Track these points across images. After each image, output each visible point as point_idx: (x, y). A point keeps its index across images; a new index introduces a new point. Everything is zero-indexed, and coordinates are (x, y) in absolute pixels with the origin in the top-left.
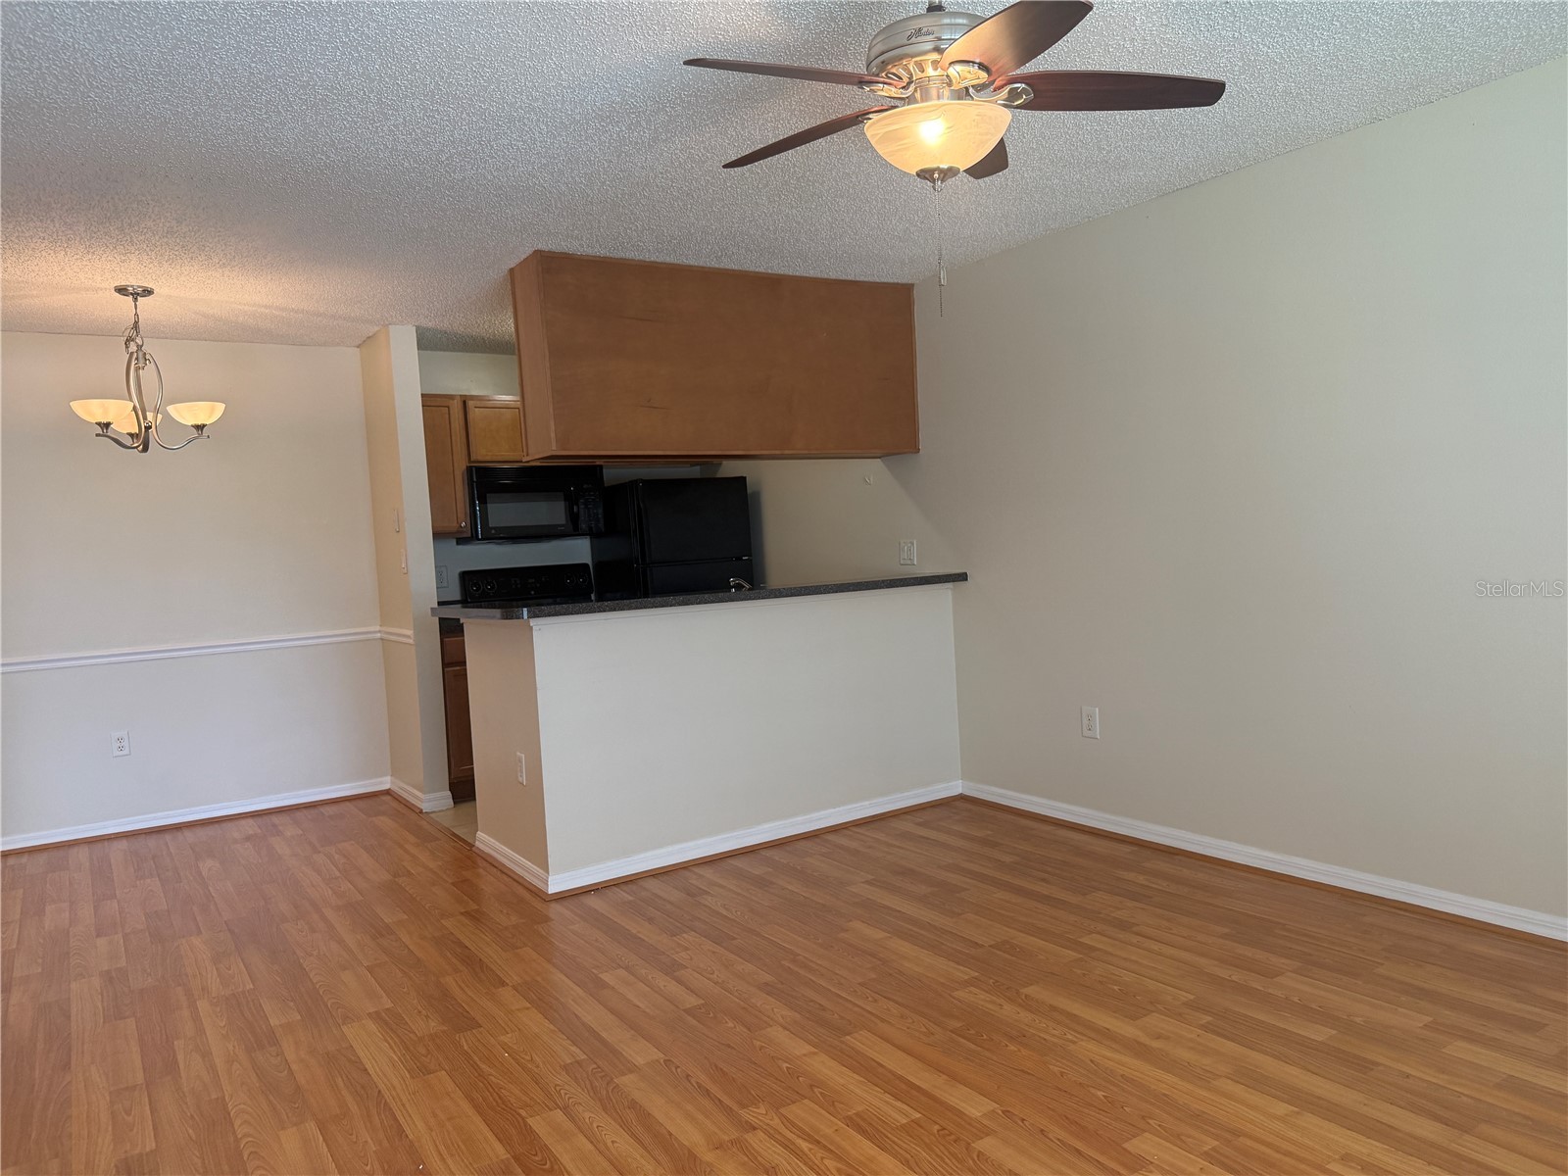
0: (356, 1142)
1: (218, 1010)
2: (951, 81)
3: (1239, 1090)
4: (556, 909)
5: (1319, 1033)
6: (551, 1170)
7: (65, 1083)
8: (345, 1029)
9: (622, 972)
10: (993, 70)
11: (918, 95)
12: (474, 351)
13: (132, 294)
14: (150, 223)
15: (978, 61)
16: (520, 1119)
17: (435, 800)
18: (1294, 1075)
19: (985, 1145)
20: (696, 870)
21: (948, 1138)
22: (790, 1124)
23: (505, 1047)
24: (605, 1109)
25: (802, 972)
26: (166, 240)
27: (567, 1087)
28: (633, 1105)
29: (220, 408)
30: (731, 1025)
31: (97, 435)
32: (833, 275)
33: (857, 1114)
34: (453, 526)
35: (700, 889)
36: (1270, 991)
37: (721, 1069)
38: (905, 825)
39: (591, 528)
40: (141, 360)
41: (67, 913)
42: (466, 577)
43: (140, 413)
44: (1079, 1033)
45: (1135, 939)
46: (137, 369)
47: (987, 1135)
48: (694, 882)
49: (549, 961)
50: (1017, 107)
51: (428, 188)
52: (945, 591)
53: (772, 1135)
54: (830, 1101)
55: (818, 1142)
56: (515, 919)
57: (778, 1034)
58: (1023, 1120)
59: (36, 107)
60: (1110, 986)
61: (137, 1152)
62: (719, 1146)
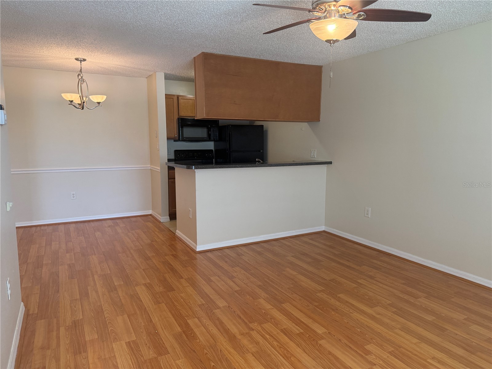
0: (138, 322)
1: (100, 278)
2: (339, 11)
3: (402, 333)
4: (198, 255)
5: (430, 318)
6: (194, 336)
7: (58, 296)
8: (136, 287)
9: (217, 278)
10: (353, 9)
11: (328, 15)
12: (181, 81)
13: (80, 60)
14: (86, 40)
15: (348, 6)
16: (185, 320)
17: (164, 219)
18: (420, 330)
19: (322, 342)
20: (241, 247)
21: (311, 339)
22: (263, 329)
23: (182, 298)
24: (210, 319)
25: (270, 283)
26: (90, 45)
27: (199, 311)
28: (218, 319)
29: (105, 97)
30: (248, 297)
31: (69, 104)
32: (296, 62)
33: (284, 329)
34: (173, 136)
35: (241, 254)
36: (416, 303)
37: (245, 311)
38: (305, 239)
39: (214, 139)
40: (82, 81)
41: (58, 245)
42: (176, 152)
43: (81, 98)
44: (354, 310)
45: (375, 282)
46: (81, 84)
47: (323, 339)
48: (240, 251)
49: (196, 272)
50: (361, 20)
51: (170, 33)
52: (324, 167)
53: (259, 332)
54: (276, 324)
55: (272, 336)
56: (186, 258)
57: (262, 301)
58: (334, 336)
59: (54, 6)
60: (365, 296)
61: (78, 319)
62: (242, 334)
